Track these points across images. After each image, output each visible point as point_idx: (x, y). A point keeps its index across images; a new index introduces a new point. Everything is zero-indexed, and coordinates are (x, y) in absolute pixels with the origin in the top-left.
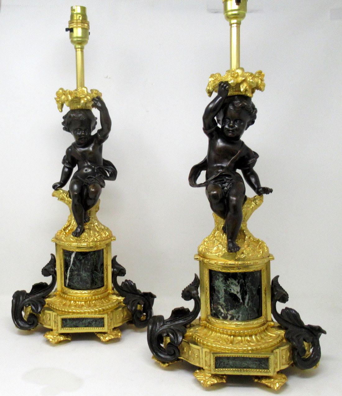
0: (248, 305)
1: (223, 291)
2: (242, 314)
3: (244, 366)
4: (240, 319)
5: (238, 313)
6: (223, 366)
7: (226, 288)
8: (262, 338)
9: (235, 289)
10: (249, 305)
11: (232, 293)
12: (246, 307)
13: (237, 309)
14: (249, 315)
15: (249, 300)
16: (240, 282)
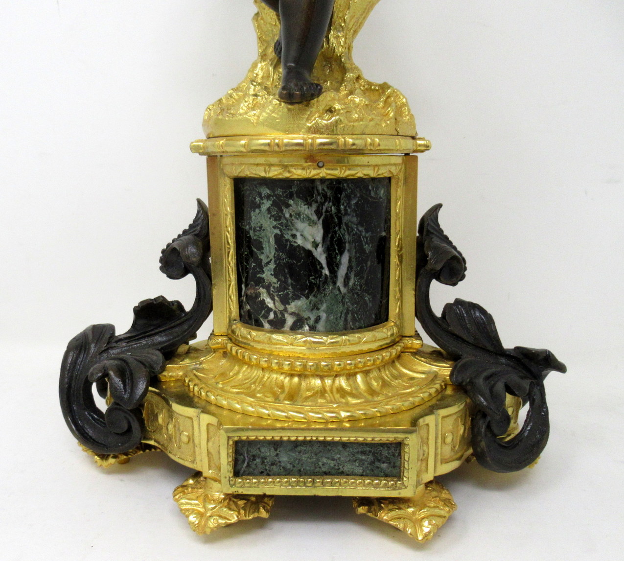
0: (346, 284)
1: (272, 240)
2: (329, 311)
4: (320, 326)
5: (315, 307)
6: (261, 467)
7: (281, 231)
8: (385, 384)
9: (308, 234)
10: (351, 284)
11: (299, 246)
12: (339, 290)
13: (311, 297)
14: (349, 317)
15: (350, 268)
16: (324, 210)
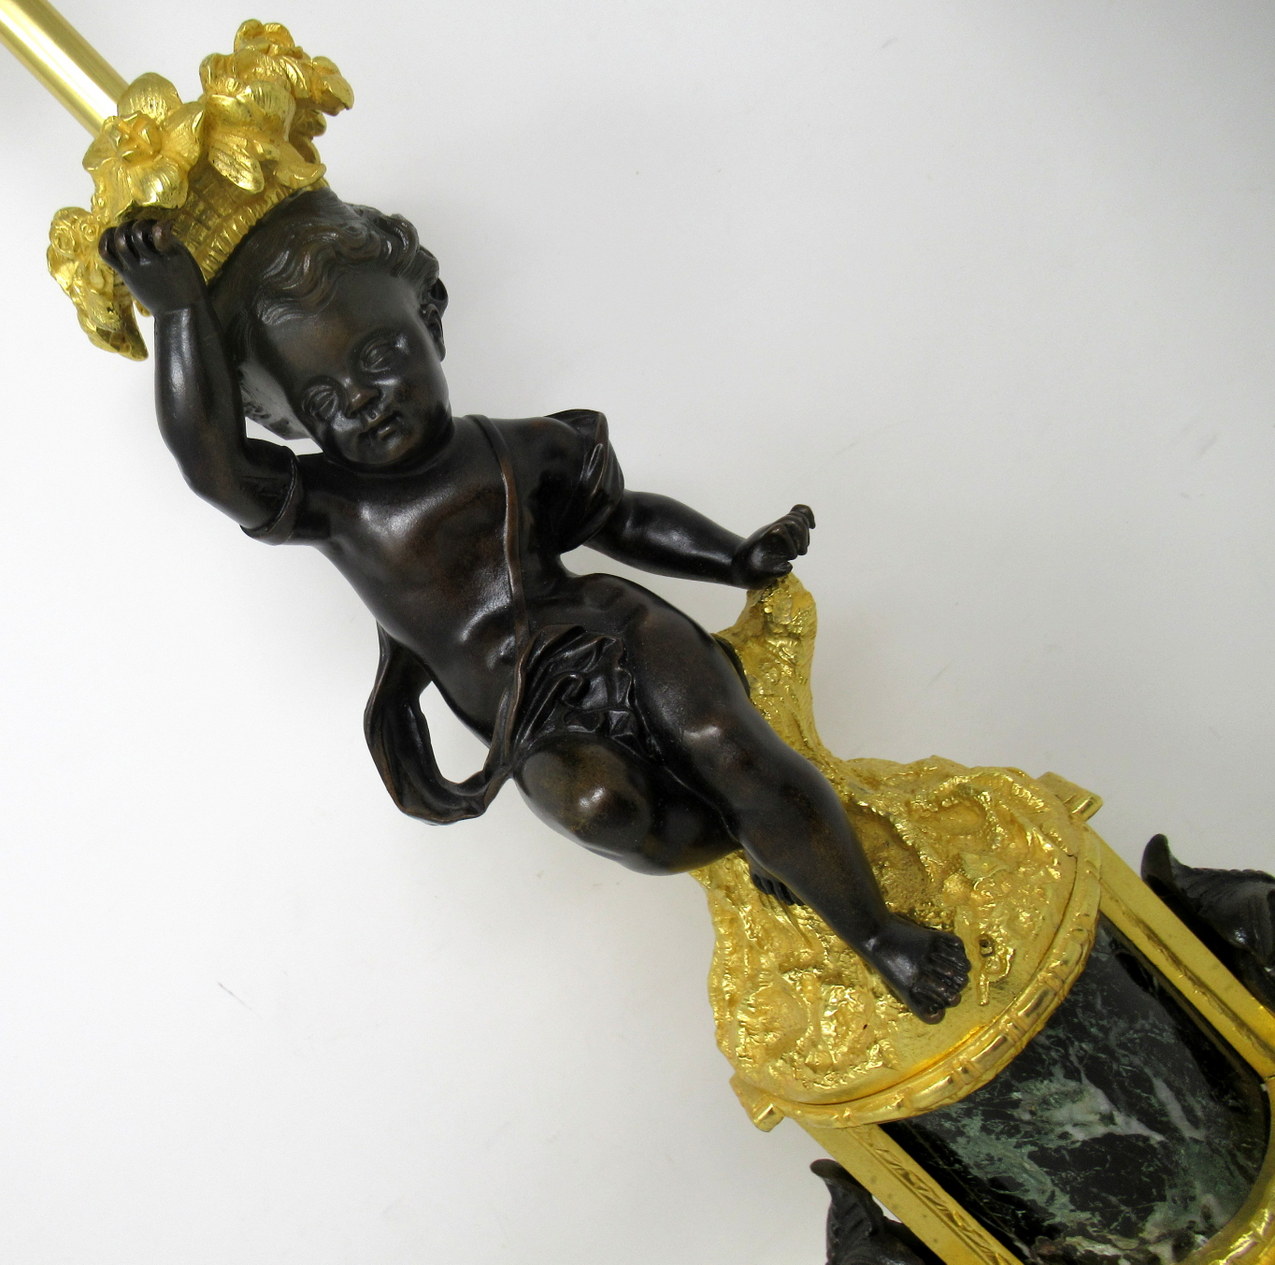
0: (1195, 1122)
2: (1211, 1186)
4: (1219, 1219)
5: (1188, 1199)
7: (1033, 1144)
9: (1083, 1115)
10: (1200, 1113)
11: (1085, 1143)
12: (1196, 1141)
13: (1169, 1193)
14: (1241, 1159)
15: (1179, 1094)
16: (1076, 1063)
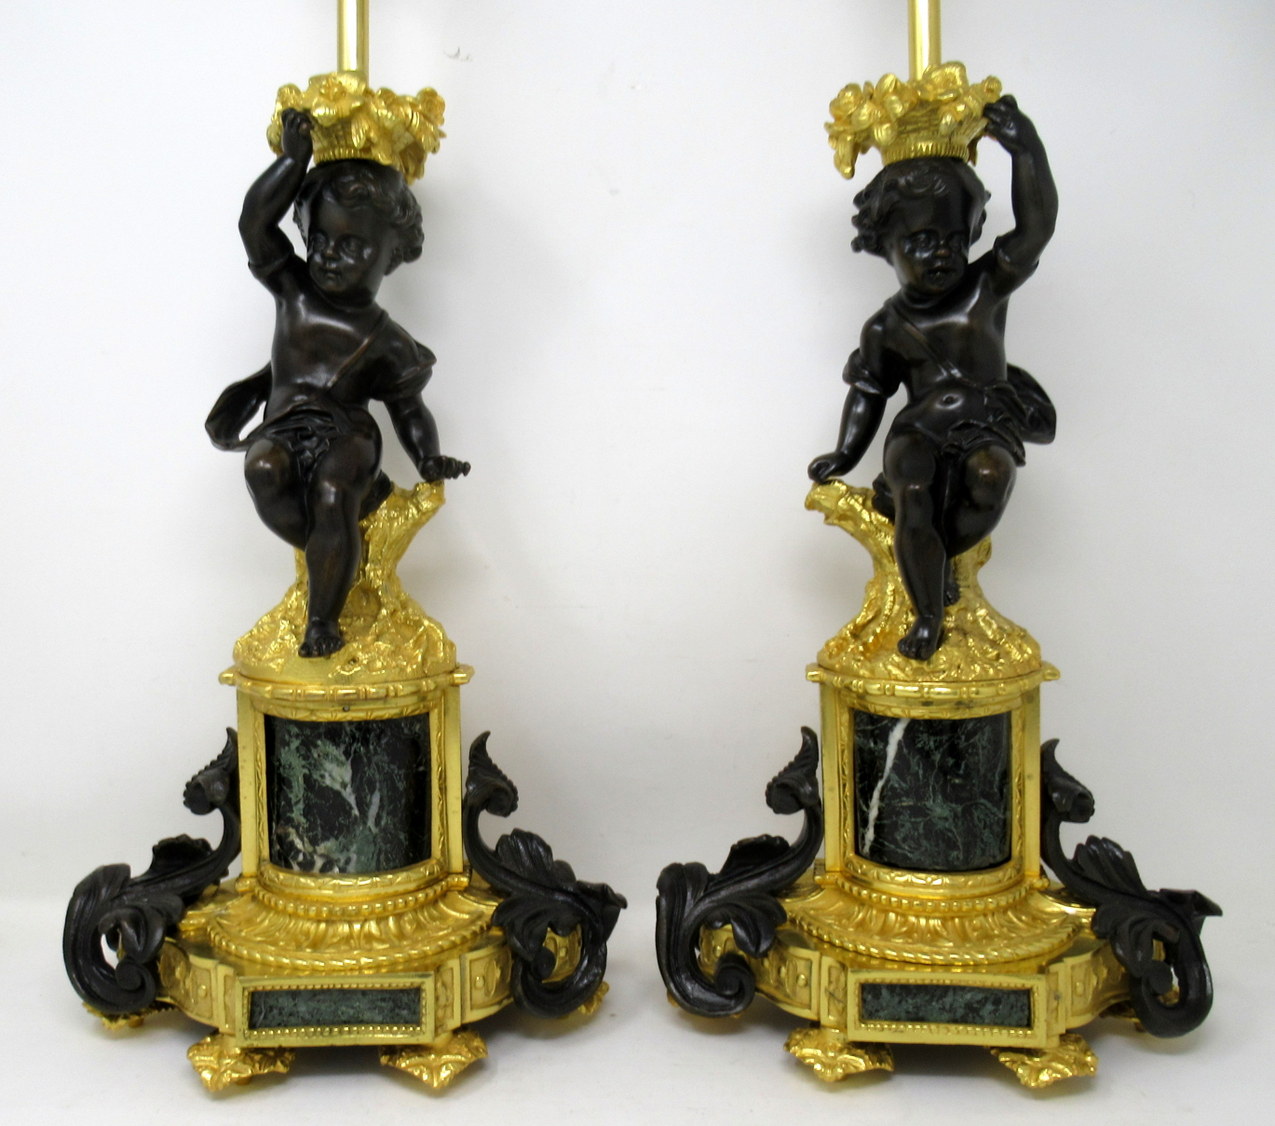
0: (377, 823)
1: (301, 780)
2: (359, 853)
3: (343, 1018)
4: (351, 868)
5: (345, 848)
6: (278, 1019)
7: (309, 770)
8: (420, 926)
9: (337, 774)
10: (383, 823)
11: (327, 786)
12: (370, 830)
13: (341, 838)
14: (382, 857)
15: (381, 807)
16: (352, 752)
